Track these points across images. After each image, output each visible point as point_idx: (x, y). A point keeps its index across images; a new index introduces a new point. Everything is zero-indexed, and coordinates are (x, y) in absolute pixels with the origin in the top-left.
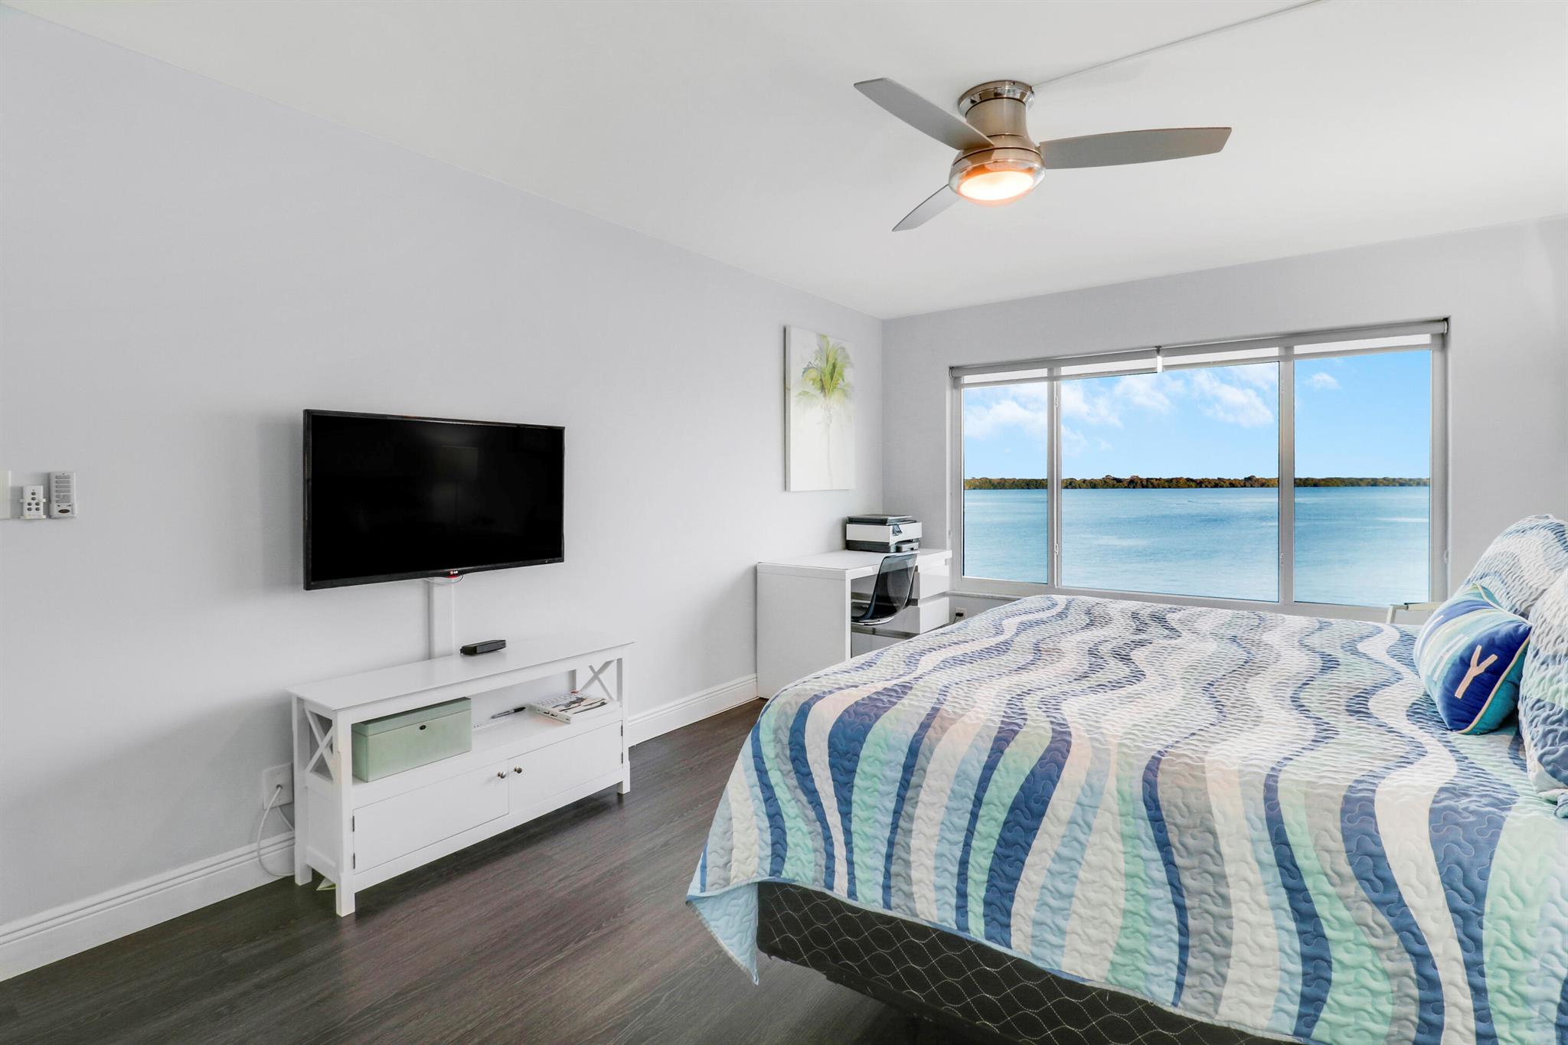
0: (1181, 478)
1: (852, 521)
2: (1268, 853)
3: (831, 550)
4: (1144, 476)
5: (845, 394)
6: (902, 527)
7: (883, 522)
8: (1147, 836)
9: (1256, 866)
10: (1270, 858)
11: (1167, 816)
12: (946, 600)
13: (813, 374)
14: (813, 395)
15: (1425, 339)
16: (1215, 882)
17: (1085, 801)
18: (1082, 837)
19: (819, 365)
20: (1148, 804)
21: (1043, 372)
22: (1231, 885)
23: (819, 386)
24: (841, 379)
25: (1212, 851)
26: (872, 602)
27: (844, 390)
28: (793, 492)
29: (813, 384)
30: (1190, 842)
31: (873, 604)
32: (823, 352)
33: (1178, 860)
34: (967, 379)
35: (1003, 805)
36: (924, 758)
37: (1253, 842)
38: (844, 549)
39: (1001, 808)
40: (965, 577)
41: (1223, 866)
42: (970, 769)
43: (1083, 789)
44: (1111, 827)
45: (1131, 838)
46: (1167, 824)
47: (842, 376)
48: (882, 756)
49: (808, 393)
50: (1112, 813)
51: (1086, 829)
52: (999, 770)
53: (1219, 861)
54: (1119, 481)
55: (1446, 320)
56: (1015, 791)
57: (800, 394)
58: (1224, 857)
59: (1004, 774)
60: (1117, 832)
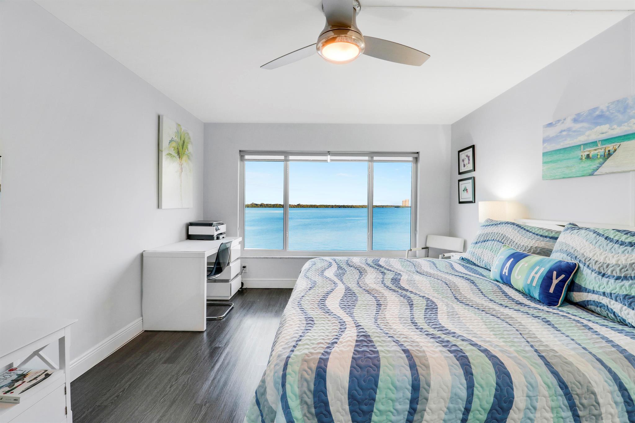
0: (277, 204)
1: (191, 224)
2: (618, 397)
3: (181, 241)
4: (265, 203)
5: (189, 158)
6: (219, 227)
7: (210, 225)
8: (564, 405)
9: (614, 405)
10: (620, 399)
11: (572, 390)
12: (239, 260)
13: (174, 144)
14: (174, 156)
15: (411, 159)
16: (596, 419)
17: (531, 394)
18: (531, 416)
19: (177, 140)
20: (561, 386)
21: (282, 157)
22: (604, 418)
23: (177, 152)
24: (187, 149)
25: (595, 403)
26: (214, 266)
27: (188, 156)
28: (163, 209)
29: (174, 150)
30: (585, 402)
31: (215, 267)
32: (178, 133)
33: (580, 413)
34: (247, 157)
35: (484, 409)
36: (424, 390)
37: (611, 393)
38: (187, 239)
39: (483, 412)
40: (245, 249)
41: (600, 409)
42: (459, 391)
43: (527, 387)
44: (546, 405)
45: (556, 408)
46: (573, 395)
47: (187, 148)
48: (393, 396)
49: (171, 154)
50: (545, 397)
51: (533, 411)
52: (476, 387)
53: (598, 408)
54: (257, 205)
55: (418, 153)
56: (492, 399)
57: (168, 154)
58: (600, 405)
59: (480, 389)
60: (549, 407)
